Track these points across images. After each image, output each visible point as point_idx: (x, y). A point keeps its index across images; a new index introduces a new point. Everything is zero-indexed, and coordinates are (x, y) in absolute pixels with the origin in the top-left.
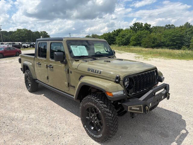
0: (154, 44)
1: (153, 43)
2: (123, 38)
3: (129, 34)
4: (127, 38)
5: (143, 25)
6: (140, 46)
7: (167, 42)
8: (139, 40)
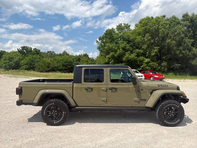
0: (49, 69)
1: (48, 67)
2: (10, 61)
3: (18, 58)
4: (16, 61)
5: (33, 49)
6: (34, 70)
7: (60, 67)
8: (31, 64)
